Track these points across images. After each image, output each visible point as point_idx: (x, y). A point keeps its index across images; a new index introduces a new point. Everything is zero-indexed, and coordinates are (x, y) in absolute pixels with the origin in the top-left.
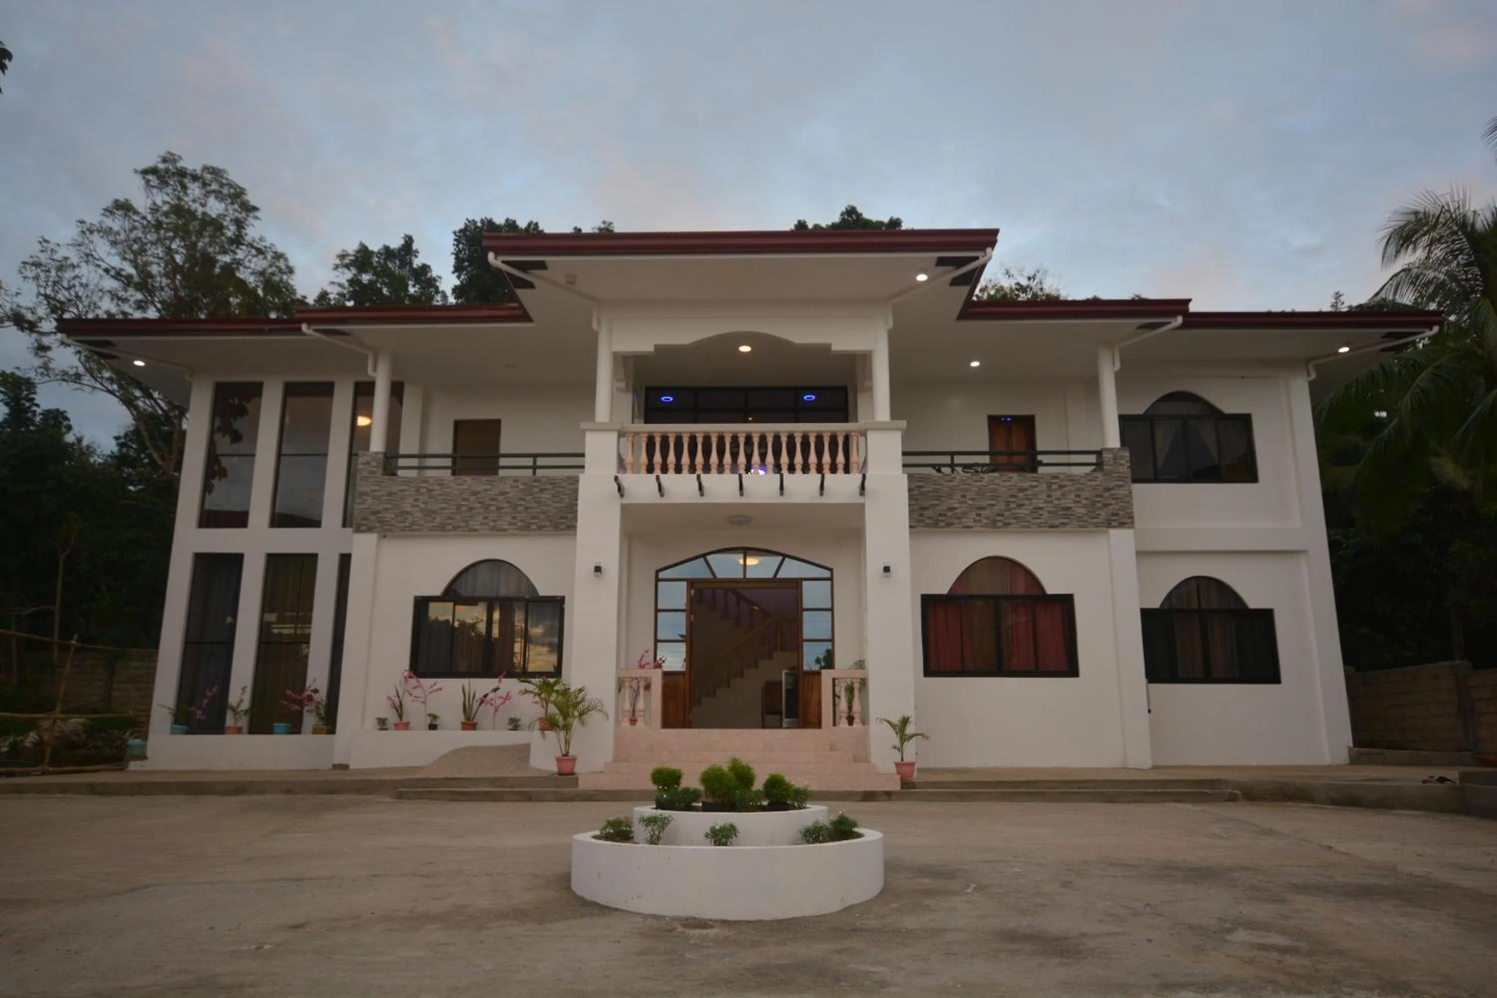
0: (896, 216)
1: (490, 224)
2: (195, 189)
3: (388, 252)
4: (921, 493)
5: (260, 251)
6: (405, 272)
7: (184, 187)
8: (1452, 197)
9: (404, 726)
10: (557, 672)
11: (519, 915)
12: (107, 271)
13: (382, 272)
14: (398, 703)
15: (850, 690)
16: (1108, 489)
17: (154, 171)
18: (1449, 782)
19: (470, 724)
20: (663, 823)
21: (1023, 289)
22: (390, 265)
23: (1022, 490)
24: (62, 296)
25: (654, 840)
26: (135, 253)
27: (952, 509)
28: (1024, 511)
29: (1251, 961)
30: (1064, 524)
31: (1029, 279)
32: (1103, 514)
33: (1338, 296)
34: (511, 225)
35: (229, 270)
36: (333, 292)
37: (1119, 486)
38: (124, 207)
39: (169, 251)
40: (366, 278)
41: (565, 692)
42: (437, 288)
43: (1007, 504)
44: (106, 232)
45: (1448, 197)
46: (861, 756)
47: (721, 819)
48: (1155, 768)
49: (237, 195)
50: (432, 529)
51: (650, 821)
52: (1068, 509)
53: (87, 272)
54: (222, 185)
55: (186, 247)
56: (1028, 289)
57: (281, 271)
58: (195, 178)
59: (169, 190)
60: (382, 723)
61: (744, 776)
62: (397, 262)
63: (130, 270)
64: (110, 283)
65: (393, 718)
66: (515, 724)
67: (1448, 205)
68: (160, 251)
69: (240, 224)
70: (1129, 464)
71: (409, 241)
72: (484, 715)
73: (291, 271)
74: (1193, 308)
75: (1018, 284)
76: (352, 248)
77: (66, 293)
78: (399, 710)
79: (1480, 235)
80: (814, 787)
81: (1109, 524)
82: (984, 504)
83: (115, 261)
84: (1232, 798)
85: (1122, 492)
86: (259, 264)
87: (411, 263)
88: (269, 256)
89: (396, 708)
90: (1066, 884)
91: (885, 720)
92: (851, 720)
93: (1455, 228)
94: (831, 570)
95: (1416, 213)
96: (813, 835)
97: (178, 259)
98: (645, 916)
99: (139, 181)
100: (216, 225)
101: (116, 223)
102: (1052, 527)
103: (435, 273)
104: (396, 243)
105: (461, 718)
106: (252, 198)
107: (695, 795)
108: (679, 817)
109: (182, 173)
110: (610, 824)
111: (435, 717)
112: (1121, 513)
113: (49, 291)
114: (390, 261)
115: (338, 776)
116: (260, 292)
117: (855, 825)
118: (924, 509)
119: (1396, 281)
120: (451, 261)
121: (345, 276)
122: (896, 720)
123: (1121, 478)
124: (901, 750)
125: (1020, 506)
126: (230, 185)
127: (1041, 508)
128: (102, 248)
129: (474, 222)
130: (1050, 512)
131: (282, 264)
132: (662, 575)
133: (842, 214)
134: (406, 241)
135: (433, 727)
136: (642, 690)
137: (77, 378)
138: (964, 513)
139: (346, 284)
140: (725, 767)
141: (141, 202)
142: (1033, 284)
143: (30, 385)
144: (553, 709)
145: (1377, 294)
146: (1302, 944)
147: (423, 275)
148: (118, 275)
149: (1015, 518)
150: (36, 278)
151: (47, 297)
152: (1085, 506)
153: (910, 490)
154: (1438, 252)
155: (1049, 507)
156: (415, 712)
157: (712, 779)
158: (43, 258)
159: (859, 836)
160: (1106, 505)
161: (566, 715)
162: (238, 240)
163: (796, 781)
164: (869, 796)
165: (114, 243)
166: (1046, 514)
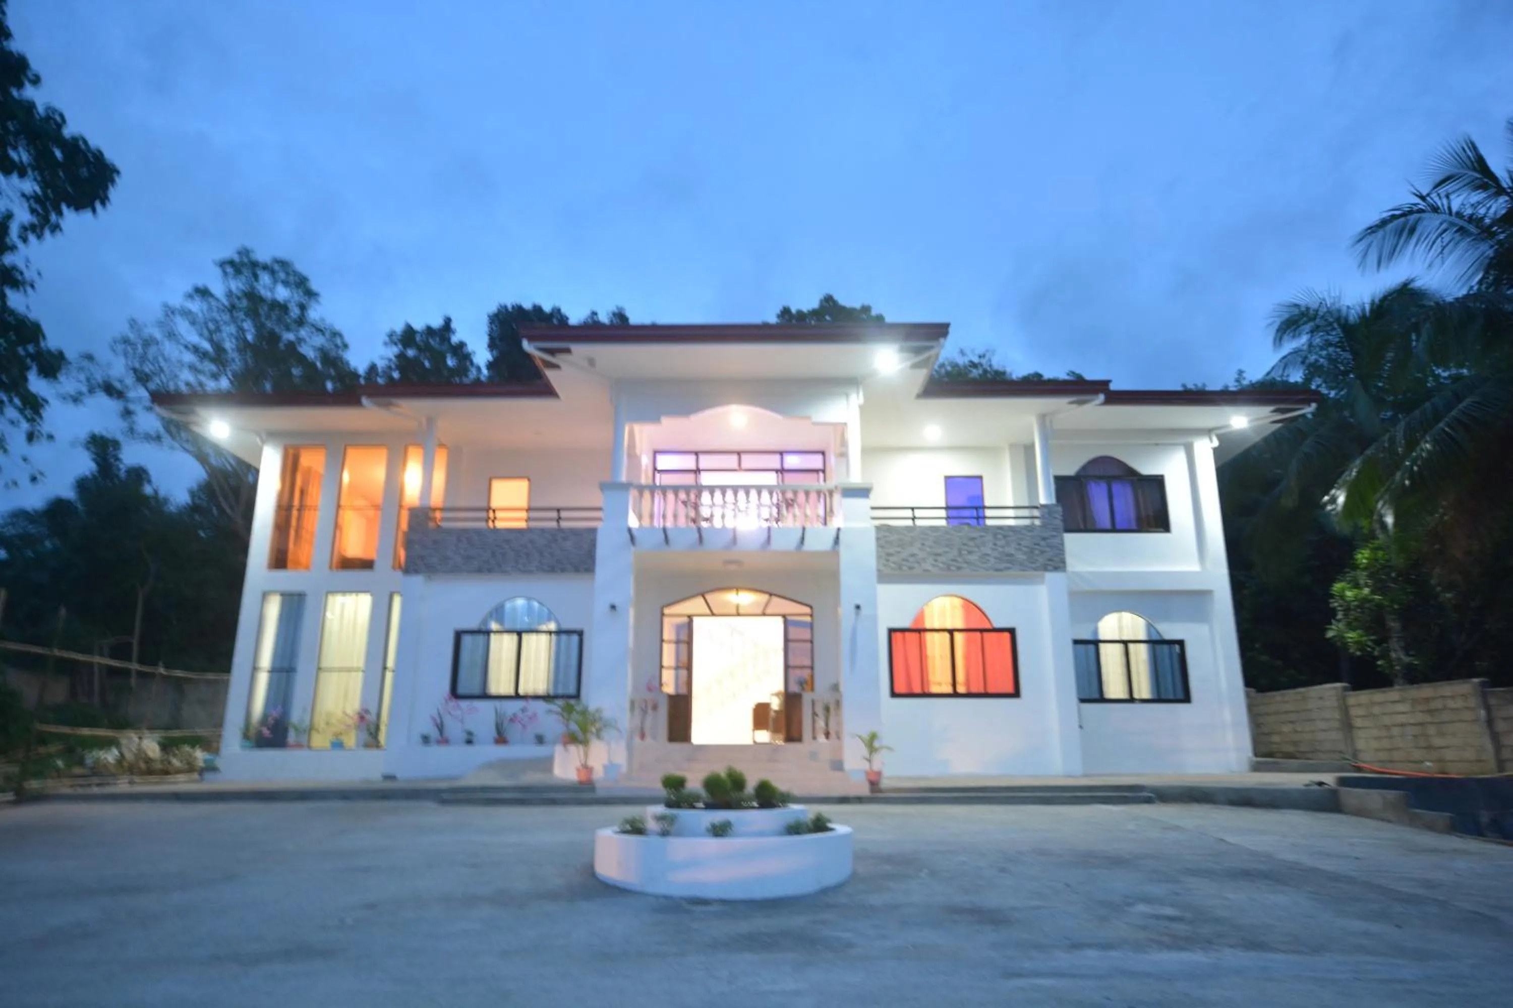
0: (866, 303)
1: (519, 309)
2: (265, 278)
3: (430, 331)
4: (887, 542)
5: (319, 330)
6: (445, 347)
7: (256, 277)
8: (1329, 293)
9: (444, 741)
10: (577, 696)
11: (553, 896)
12: (186, 347)
13: (425, 349)
14: (439, 721)
15: (827, 709)
16: (1044, 539)
17: (231, 263)
18: (1326, 786)
19: (501, 739)
20: (670, 820)
21: (974, 365)
22: (431, 341)
23: (973, 539)
24: (148, 368)
25: (665, 833)
26: (210, 332)
27: (913, 555)
28: (973, 558)
29: (1144, 928)
30: (1008, 568)
31: (980, 357)
32: (1041, 560)
33: (1241, 372)
34: (538, 309)
35: (292, 347)
36: (381, 364)
37: (1054, 536)
38: (203, 293)
39: (241, 329)
40: (411, 353)
41: (584, 712)
42: (472, 363)
43: (960, 551)
44: (186, 313)
45: (1326, 294)
46: (838, 765)
47: (719, 816)
48: (1085, 776)
49: (301, 283)
50: (469, 572)
51: (660, 818)
52: (1011, 555)
53: (170, 349)
54: (287, 274)
55: (255, 326)
56: (979, 366)
57: (337, 346)
58: (265, 268)
59: (244, 279)
60: (426, 739)
61: (738, 782)
62: (438, 339)
63: (206, 346)
64: (189, 357)
65: (434, 733)
66: (540, 740)
67: (1324, 300)
68: (232, 329)
69: (303, 307)
70: (1061, 518)
71: (448, 321)
72: (513, 732)
73: (346, 346)
74: (1113, 387)
75: (971, 362)
76: (399, 328)
77: (151, 367)
78: (440, 727)
79: (1352, 326)
80: (796, 792)
81: (1045, 568)
82: (940, 551)
83: (194, 338)
84: (1148, 801)
85: (1055, 541)
86: (319, 340)
87: (449, 340)
88: (328, 334)
89: (438, 726)
90: (1002, 870)
91: (857, 735)
92: (827, 735)
93: (1331, 320)
94: (811, 607)
95: (1297, 306)
96: (795, 829)
97: (250, 337)
98: (656, 897)
99: (218, 271)
100: (283, 308)
101: (196, 306)
102: (997, 570)
103: (470, 347)
104: (437, 323)
105: (494, 734)
106: (314, 285)
107: (697, 798)
108: (685, 815)
109: (254, 265)
110: (627, 822)
111: (470, 733)
112: (1055, 559)
113: (137, 365)
114: (432, 337)
115: (389, 785)
116: (319, 364)
117: (829, 821)
118: (889, 555)
119: (1285, 362)
120: (485, 340)
121: (393, 351)
122: (866, 736)
123: (1055, 529)
124: (869, 761)
125: (970, 552)
126: (296, 273)
127: (988, 555)
128: (183, 327)
129: (506, 307)
130: (996, 558)
131: (339, 342)
132: (667, 611)
133: (821, 301)
134: (446, 322)
135: (469, 742)
136: (650, 711)
137: (158, 438)
138: (924, 560)
139: (394, 359)
140: (723, 774)
141: (218, 288)
142: (984, 361)
143: (116, 444)
144: (574, 727)
145: (1268, 374)
146: (1188, 915)
147: (460, 350)
148: (196, 350)
149: (967, 563)
150: (126, 354)
151: (135, 370)
152: (1025, 553)
153: (878, 539)
154: (1317, 341)
155: (996, 554)
156: (454, 729)
157: (712, 783)
158: (132, 336)
159: (832, 830)
160: (1042, 552)
161: (585, 731)
162: (301, 321)
163: (781, 785)
164: (844, 800)
165: (193, 323)
166: (992, 560)
